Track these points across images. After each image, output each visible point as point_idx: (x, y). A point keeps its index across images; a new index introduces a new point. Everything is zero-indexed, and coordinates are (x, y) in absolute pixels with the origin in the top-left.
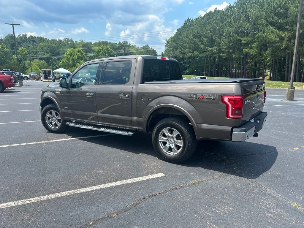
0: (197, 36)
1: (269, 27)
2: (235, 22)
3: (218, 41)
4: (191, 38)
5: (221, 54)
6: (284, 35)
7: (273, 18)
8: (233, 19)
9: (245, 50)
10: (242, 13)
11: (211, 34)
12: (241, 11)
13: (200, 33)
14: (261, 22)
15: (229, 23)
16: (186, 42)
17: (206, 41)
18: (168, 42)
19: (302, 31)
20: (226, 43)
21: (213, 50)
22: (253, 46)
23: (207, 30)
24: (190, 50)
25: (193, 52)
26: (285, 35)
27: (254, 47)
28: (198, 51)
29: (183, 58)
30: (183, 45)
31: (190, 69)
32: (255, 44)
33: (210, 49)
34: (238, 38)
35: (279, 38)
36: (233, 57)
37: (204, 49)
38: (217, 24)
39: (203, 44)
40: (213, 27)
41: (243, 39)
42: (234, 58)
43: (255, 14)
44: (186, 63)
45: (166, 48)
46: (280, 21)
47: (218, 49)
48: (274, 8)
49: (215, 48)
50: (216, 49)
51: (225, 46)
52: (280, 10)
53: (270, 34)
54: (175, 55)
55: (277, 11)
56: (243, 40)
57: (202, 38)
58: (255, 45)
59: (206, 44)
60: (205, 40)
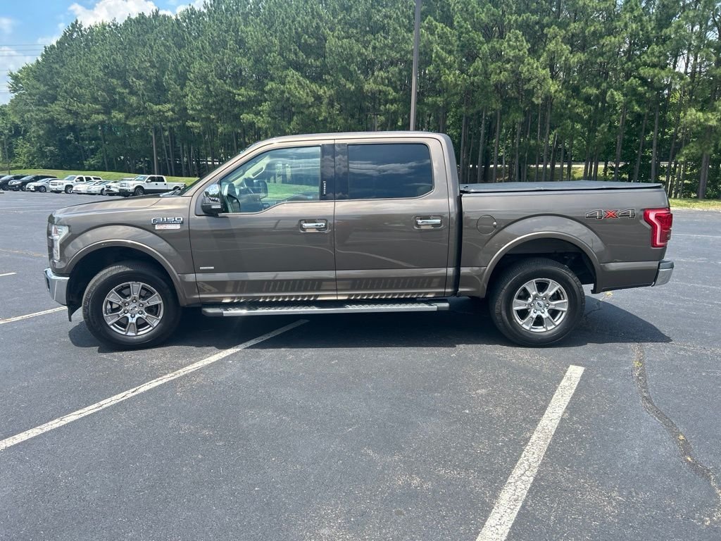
0: (115, 72)
1: (291, 72)
2: (215, 51)
3: (177, 92)
4: (98, 76)
5: (189, 123)
6: (321, 92)
7: (296, 54)
8: (209, 43)
9: (247, 117)
10: (227, 32)
11: (153, 72)
12: (224, 27)
13: (124, 65)
14: (273, 58)
15: (200, 50)
16: (80, 85)
17: (141, 87)
18: (15, 78)
19: (353, 87)
20: (200, 97)
21: (164, 112)
22: (260, 108)
23: (141, 59)
24: (97, 106)
25: (107, 112)
26: (325, 93)
27: (263, 111)
28: (121, 111)
29: (74, 125)
30: (71, 91)
31: (98, 155)
32: (266, 106)
33: (156, 108)
34: (227, 88)
35: (314, 97)
36: (220, 130)
37: (138, 108)
38: (168, 49)
39: (132, 93)
40: (158, 56)
41: (239, 92)
42: (222, 133)
43: (258, 41)
44: (83, 139)
45: (13, 94)
46: (311, 62)
47: (176, 109)
48: (296, 32)
49: (169, 106)
50: (173, 110)
51: (198, 104)
52: (308, 39)
53: (296, 88)
54: (47, 117)
55: (303, 41)
56: (239, 95)
57: (131, 79)
58: (264, 108)
59: (143, 95)
60: (140, 85)
